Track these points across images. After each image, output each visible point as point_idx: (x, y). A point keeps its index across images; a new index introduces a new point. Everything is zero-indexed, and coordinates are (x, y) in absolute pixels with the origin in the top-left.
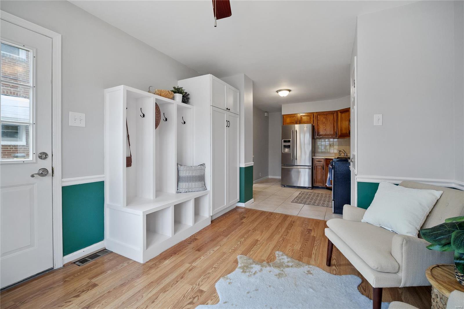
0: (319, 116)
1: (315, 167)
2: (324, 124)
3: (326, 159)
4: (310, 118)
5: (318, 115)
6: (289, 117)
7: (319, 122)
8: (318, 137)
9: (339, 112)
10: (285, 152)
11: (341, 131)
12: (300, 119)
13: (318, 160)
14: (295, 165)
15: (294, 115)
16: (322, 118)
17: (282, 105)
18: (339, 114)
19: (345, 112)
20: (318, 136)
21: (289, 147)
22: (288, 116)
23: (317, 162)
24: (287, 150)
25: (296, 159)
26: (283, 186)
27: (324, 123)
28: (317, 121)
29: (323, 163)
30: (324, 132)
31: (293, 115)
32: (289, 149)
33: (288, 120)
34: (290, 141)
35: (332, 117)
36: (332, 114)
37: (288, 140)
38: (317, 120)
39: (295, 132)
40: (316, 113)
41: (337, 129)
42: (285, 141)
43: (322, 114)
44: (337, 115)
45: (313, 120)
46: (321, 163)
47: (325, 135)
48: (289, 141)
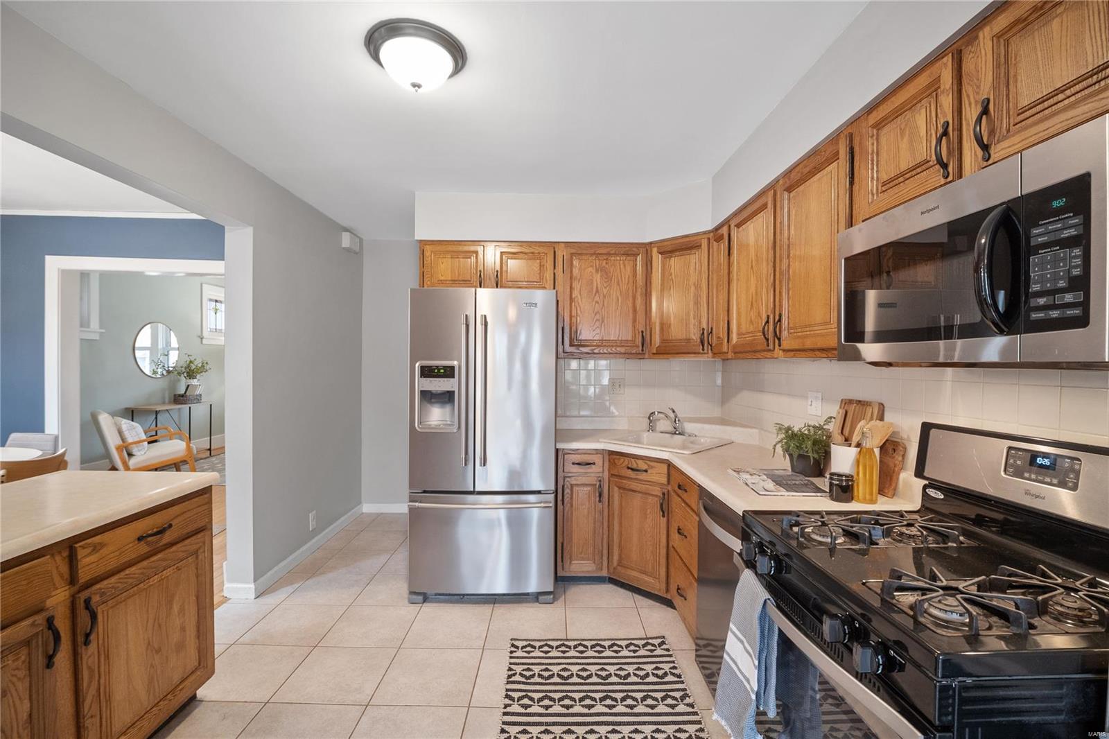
0: (576, 262)
1: (567, 491)
2: (597, 298)
3: (611, 453)
4: (541, 266)
5: (572, 254)
6: (448, 252)
7: (576, 285)
8: (572, 349)
9: (655, 250)
10: (429, 427)
11: (662, 329)
12: (498, 268)
13: (577, 458)
14: (477, 489)
15: (472, 248)
16: (590, 269)
17: (416, 193)
18: (657, 259)
19: (682, 250)
20: (571, 345)
21: (447, 398)
22: (443, 248)
23: (576, 469)
24: (437, 416)
25: (484, 463)
26: (420, 598)
27: (597, 291)
28: (569, 282)
29: (599, 470)
30: (598, 331)
31: (466, 248)
32: (448, 408)
33: (445, 267)
34: (452, 368)
35: (629, 269)
36: (628, 255)
37: (445, 368)
38: (571, 278)
39: (480, 328)
40: (568, 244)
41: (648, 322)
42: (427, 372)
43: (592, 251)
44: (648, 264)
45: (554, 274)
46: (593, 469)
47: (602, 343)
48: (449, 372)
